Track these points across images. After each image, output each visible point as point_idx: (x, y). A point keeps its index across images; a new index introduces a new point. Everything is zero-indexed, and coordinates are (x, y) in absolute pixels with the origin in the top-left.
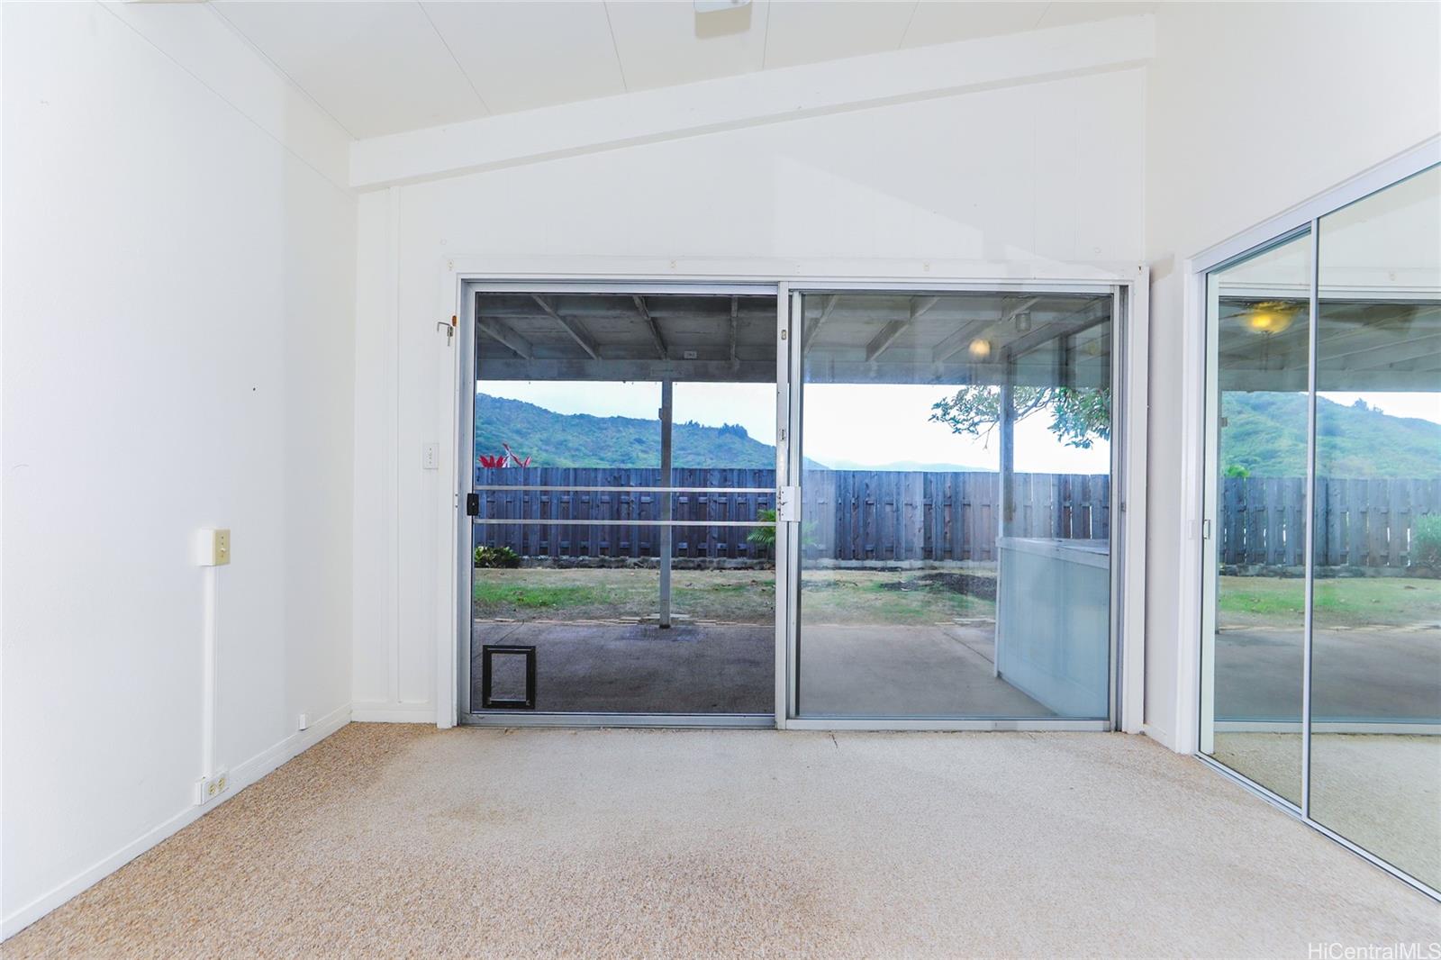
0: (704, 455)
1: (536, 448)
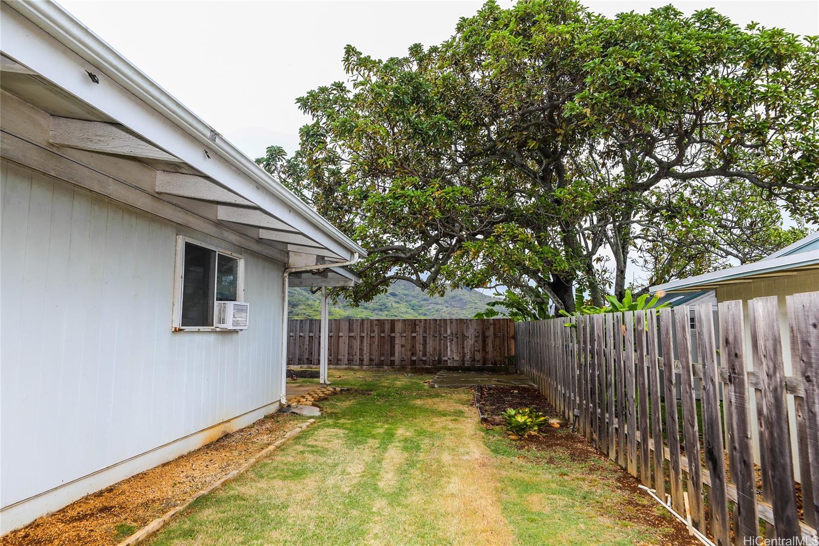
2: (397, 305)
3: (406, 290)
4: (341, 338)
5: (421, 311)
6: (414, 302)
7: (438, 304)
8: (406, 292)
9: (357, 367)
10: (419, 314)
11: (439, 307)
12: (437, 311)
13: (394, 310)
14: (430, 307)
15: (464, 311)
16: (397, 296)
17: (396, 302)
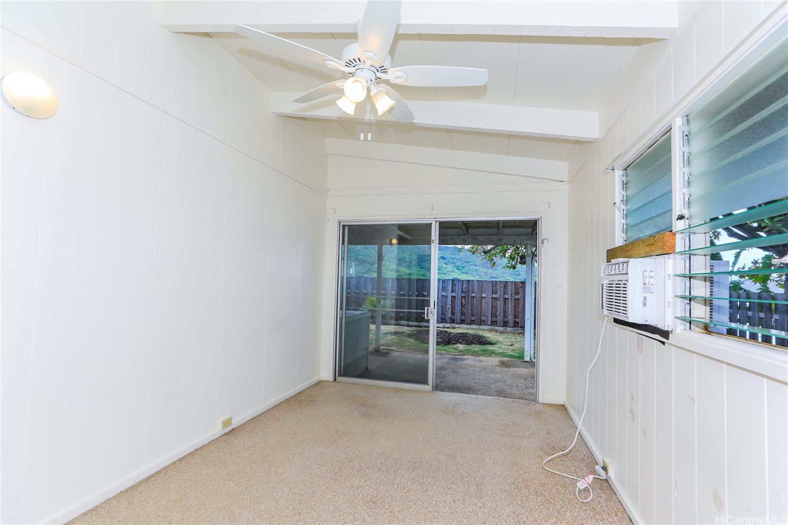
0: (479, 266)
1: (388, 261)
2: (446, 266)
3: (452, 255)
4: (483, 299)
5: (463, 271)
6: (459, 264)
7: (476, 266)
8: (452, 256)
9: (501, 329)
10: (462, 273)
11: (477, 268)
12: (476, 270)
13: (444, 270)
14: (471, 268)
15: (496, 272)
16: (445, 259)
17: (445, 263)
